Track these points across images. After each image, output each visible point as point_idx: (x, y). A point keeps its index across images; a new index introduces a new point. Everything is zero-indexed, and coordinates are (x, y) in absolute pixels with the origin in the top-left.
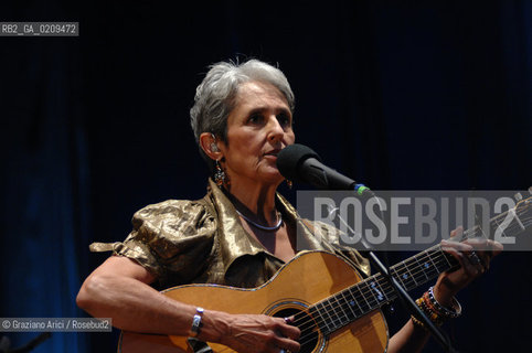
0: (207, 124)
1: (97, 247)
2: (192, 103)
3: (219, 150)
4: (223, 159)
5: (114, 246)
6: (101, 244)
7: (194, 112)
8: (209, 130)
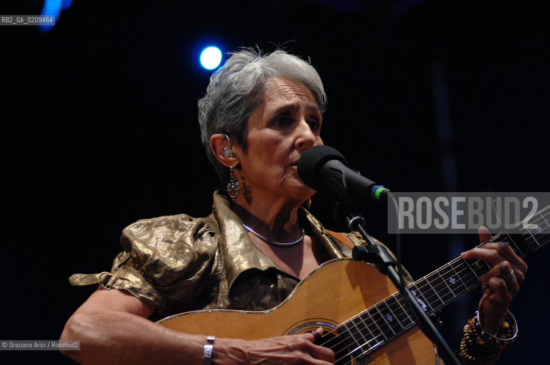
0: (220, 123)
1: (78, 279)
2: (203, 93)
3: (234, 155)
4: (239, 167)
5: (99, 276)
6: (83, 276)
7: (204, 105)
8: (223, 131)
